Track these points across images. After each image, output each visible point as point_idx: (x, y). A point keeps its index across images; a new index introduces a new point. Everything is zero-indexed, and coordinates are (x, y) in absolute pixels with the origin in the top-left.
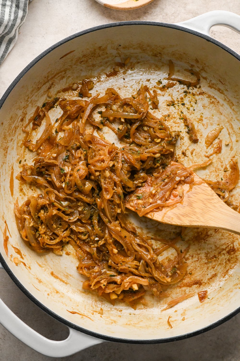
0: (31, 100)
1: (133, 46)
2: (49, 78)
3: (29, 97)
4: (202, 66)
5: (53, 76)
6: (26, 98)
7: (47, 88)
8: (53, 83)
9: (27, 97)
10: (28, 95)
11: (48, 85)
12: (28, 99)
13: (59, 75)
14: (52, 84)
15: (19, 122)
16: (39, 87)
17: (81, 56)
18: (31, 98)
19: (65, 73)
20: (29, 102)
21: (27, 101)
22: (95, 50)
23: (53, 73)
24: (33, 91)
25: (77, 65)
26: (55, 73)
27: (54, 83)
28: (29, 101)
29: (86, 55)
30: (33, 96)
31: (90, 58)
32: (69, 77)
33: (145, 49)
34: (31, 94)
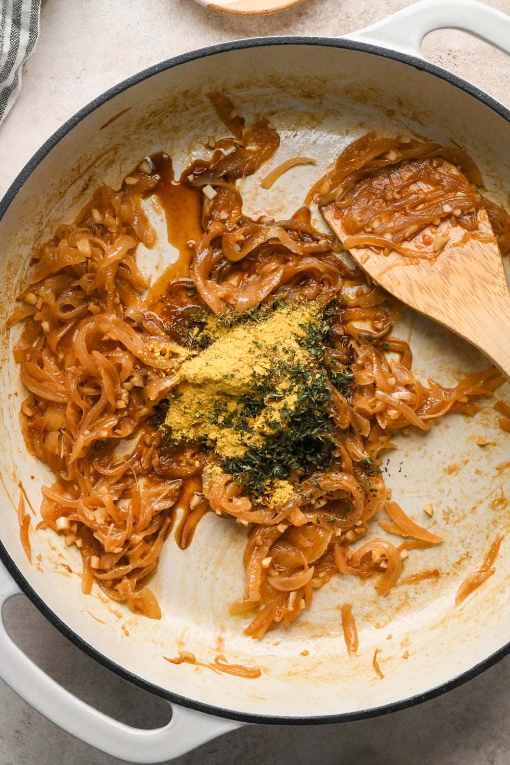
0: (49, 221)
1: (258, 81)
2: (82, 170)
3: (42, 216)
4: (412, 112)
5: (90, 163)
6: (37, 219)
7: (81, 188)
8: (91, 177)
9: (39, 217)
10: (40, 212)
11: (81, 183)
12: (41, 219)
13: (103, 159)
14: (90, 180)
15: (28, 269)
16: (62, 190)
17: (147, 116)
18: (47, 216)
19: (116, 153)
20: (44, 225)
21: (40, 223)
22: (175, 99)
23: (89, 157)
24: (49, 202)
25: (140, 133)
26: (94, 156)
27: (94, 177)
28: (42, 224)
29: (156, 112)
30: (50, 211)
31: (167, 116)
32: (126, 159)
33: (284, 85)
34: (46, 208)
